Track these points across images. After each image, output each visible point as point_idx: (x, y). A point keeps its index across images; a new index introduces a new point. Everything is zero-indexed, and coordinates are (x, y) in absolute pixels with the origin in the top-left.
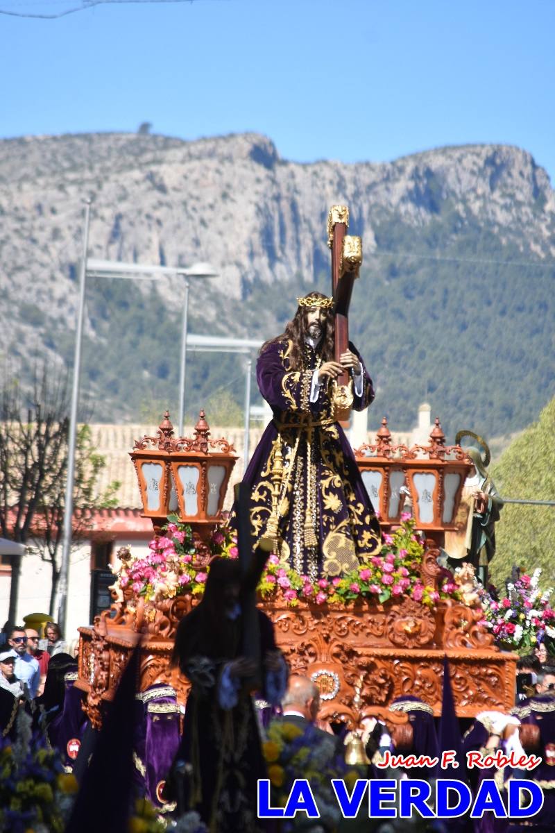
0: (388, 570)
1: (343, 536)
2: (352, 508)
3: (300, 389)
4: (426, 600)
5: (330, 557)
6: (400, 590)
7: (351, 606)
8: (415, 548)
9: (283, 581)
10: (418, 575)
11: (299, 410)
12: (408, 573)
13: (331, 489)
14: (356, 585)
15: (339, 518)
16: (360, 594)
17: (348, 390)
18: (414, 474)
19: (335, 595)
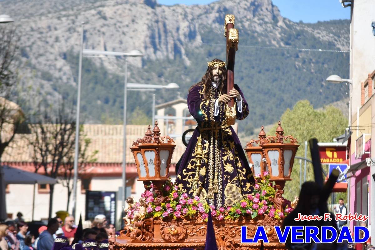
0: (256, 201)
1: (234, 185)
2: (240, 171)
3: (209, 109)
4: (276, 217)
5: (228, 197)
6: (262, 212)
7: (236, 221)
8: (270, 190)
9: (201, 209)
10: (272, 204)
11: (209, 120)
12: (267, 203)
13: (228, 161)
14: (239, 210)
15: (232, 176)
16: (241, 214)
17: (233, 109)
18: (268, 151)
19: (228, 215)
